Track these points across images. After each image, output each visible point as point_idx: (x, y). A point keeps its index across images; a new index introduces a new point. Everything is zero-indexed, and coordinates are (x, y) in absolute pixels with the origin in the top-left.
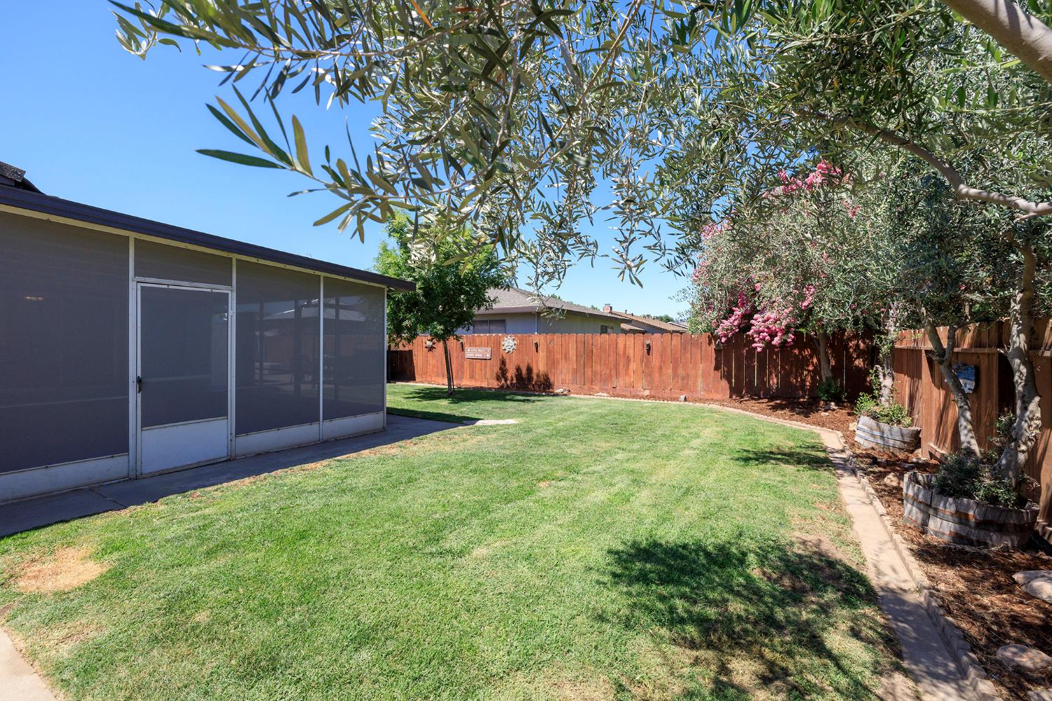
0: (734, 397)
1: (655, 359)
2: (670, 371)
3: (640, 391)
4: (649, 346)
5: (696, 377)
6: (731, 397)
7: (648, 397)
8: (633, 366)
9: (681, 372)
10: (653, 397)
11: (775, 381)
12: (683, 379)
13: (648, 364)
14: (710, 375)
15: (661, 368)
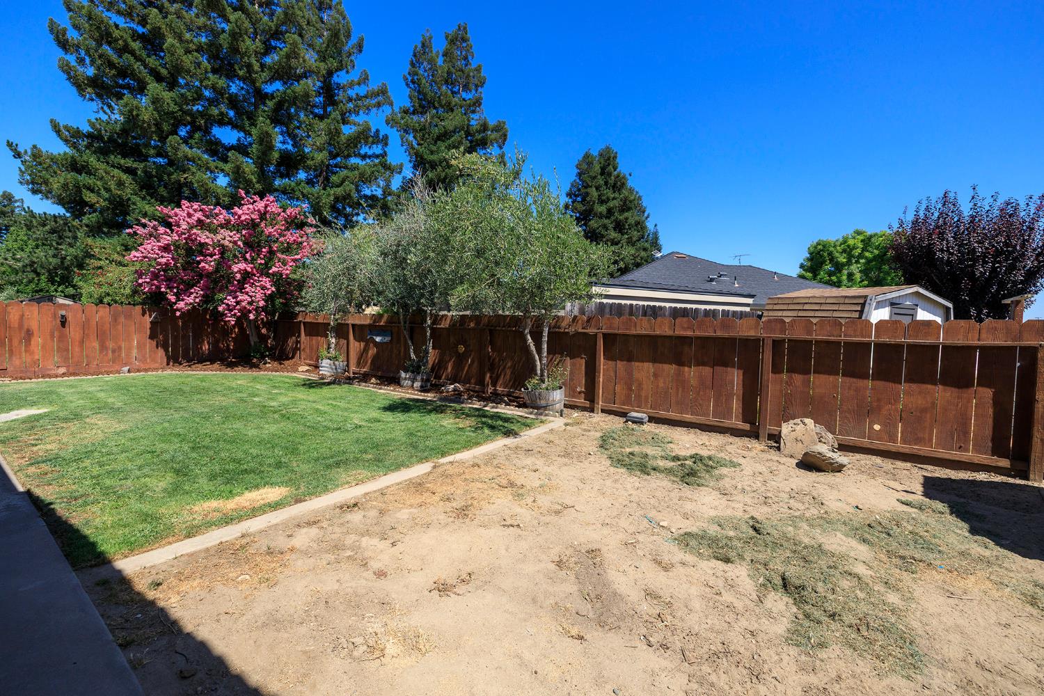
0: (171, 363)
1: (73, 332)
2: (96, 345)
3: (51, 370)
4: (63, 316)
5: (129, 349)
6: (168, 364)
7: (64, 375)
8: (37, 341)
9: (111, 345)
10: (74, 374)
11: (207, 347)
12: (113, 351)
13: (62, 338)
14: (145, 346)
15: (82, 342)
